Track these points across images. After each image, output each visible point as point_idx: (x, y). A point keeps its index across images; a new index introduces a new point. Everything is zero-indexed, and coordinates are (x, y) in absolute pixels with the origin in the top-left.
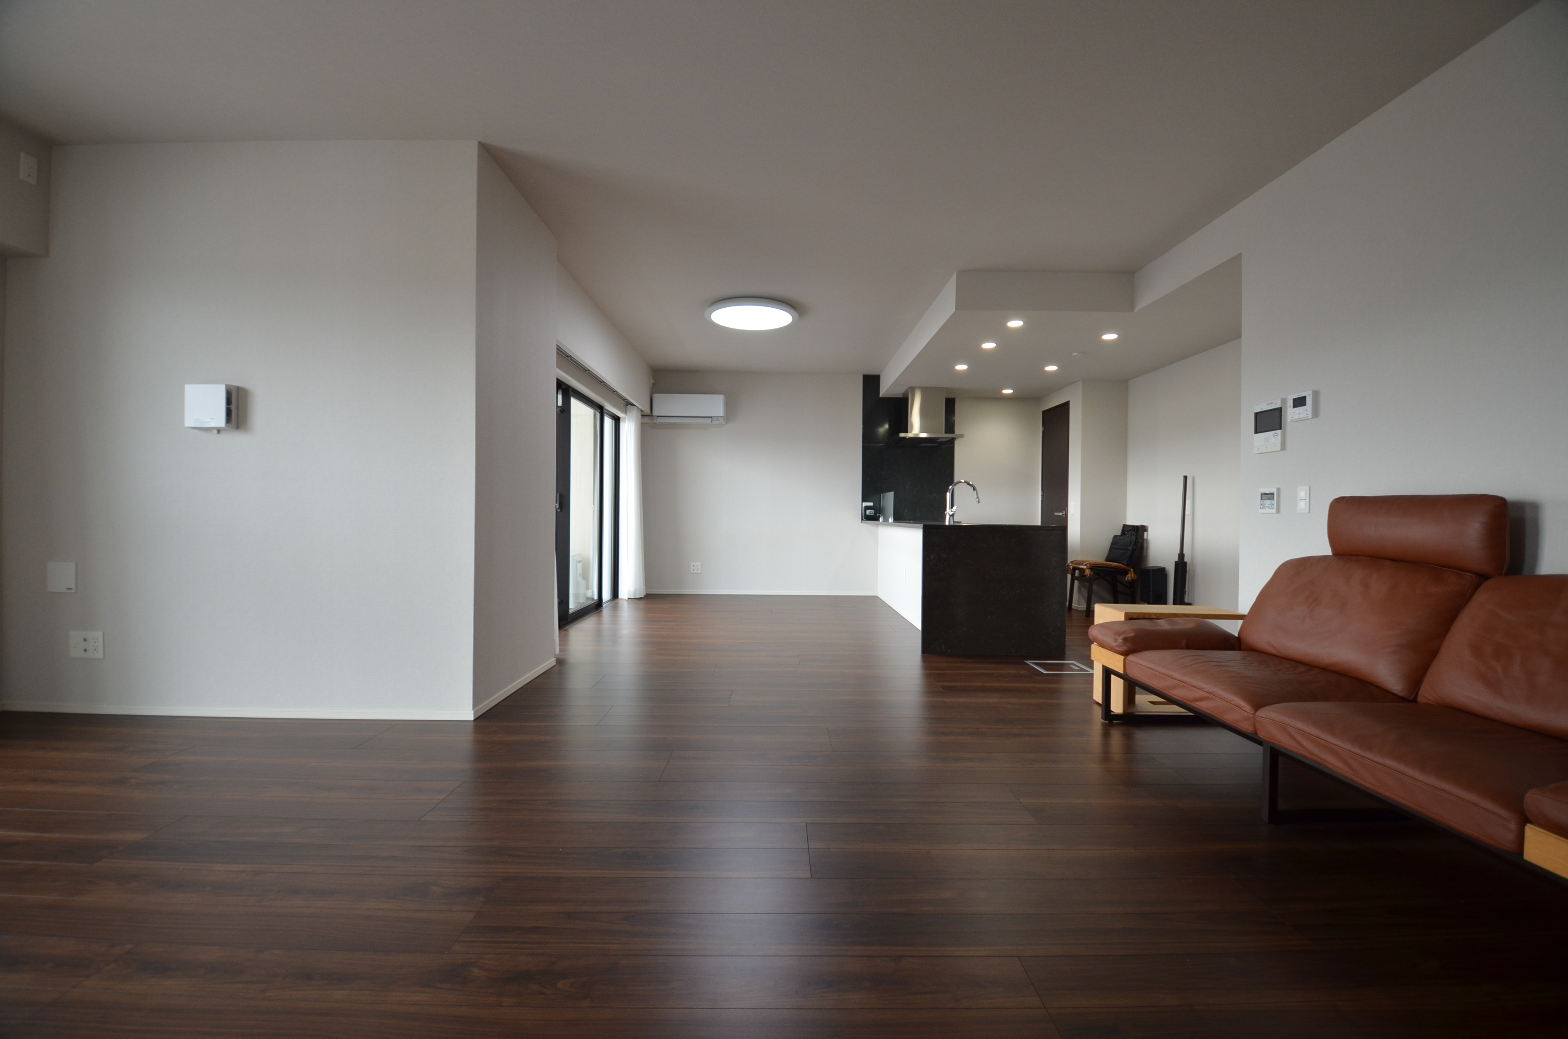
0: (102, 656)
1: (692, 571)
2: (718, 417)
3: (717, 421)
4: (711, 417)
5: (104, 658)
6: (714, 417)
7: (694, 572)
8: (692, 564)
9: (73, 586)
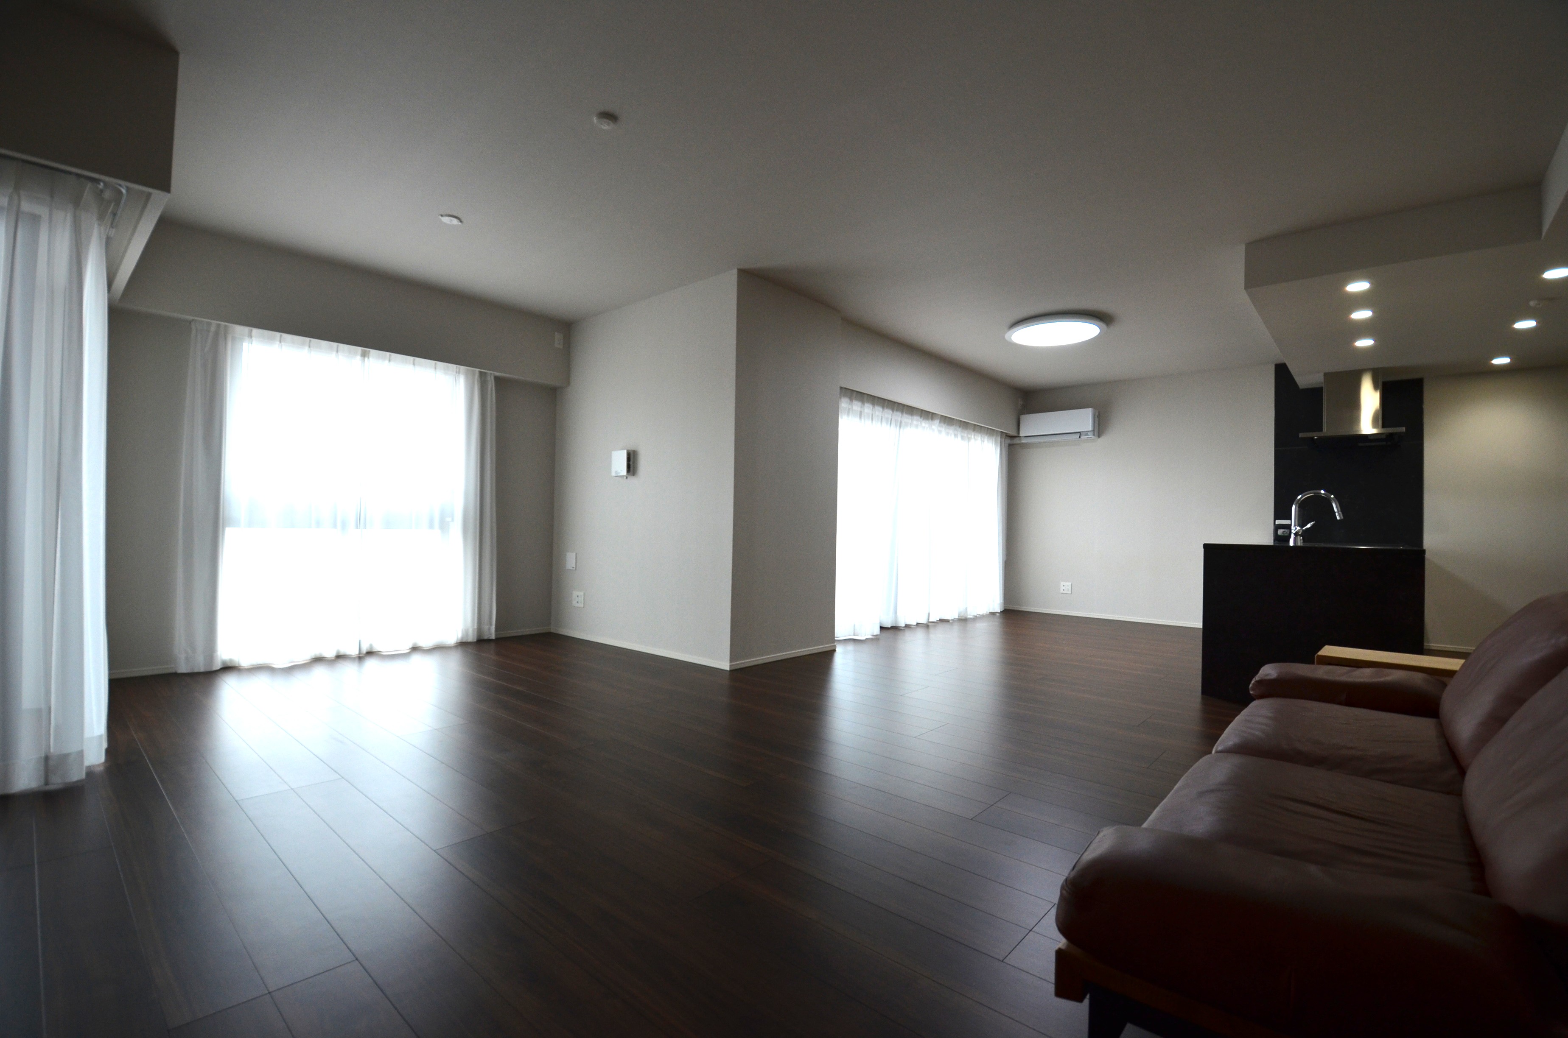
0: (583, 606)
1: (1062, 591)
2: (1087, 431)
3: (1085, 435)
4: (1080, 432)
5: (584, 607)
6: (1083, 432)
7: (1063, 592)
8: (1062, 583)
9: (574, 566)
